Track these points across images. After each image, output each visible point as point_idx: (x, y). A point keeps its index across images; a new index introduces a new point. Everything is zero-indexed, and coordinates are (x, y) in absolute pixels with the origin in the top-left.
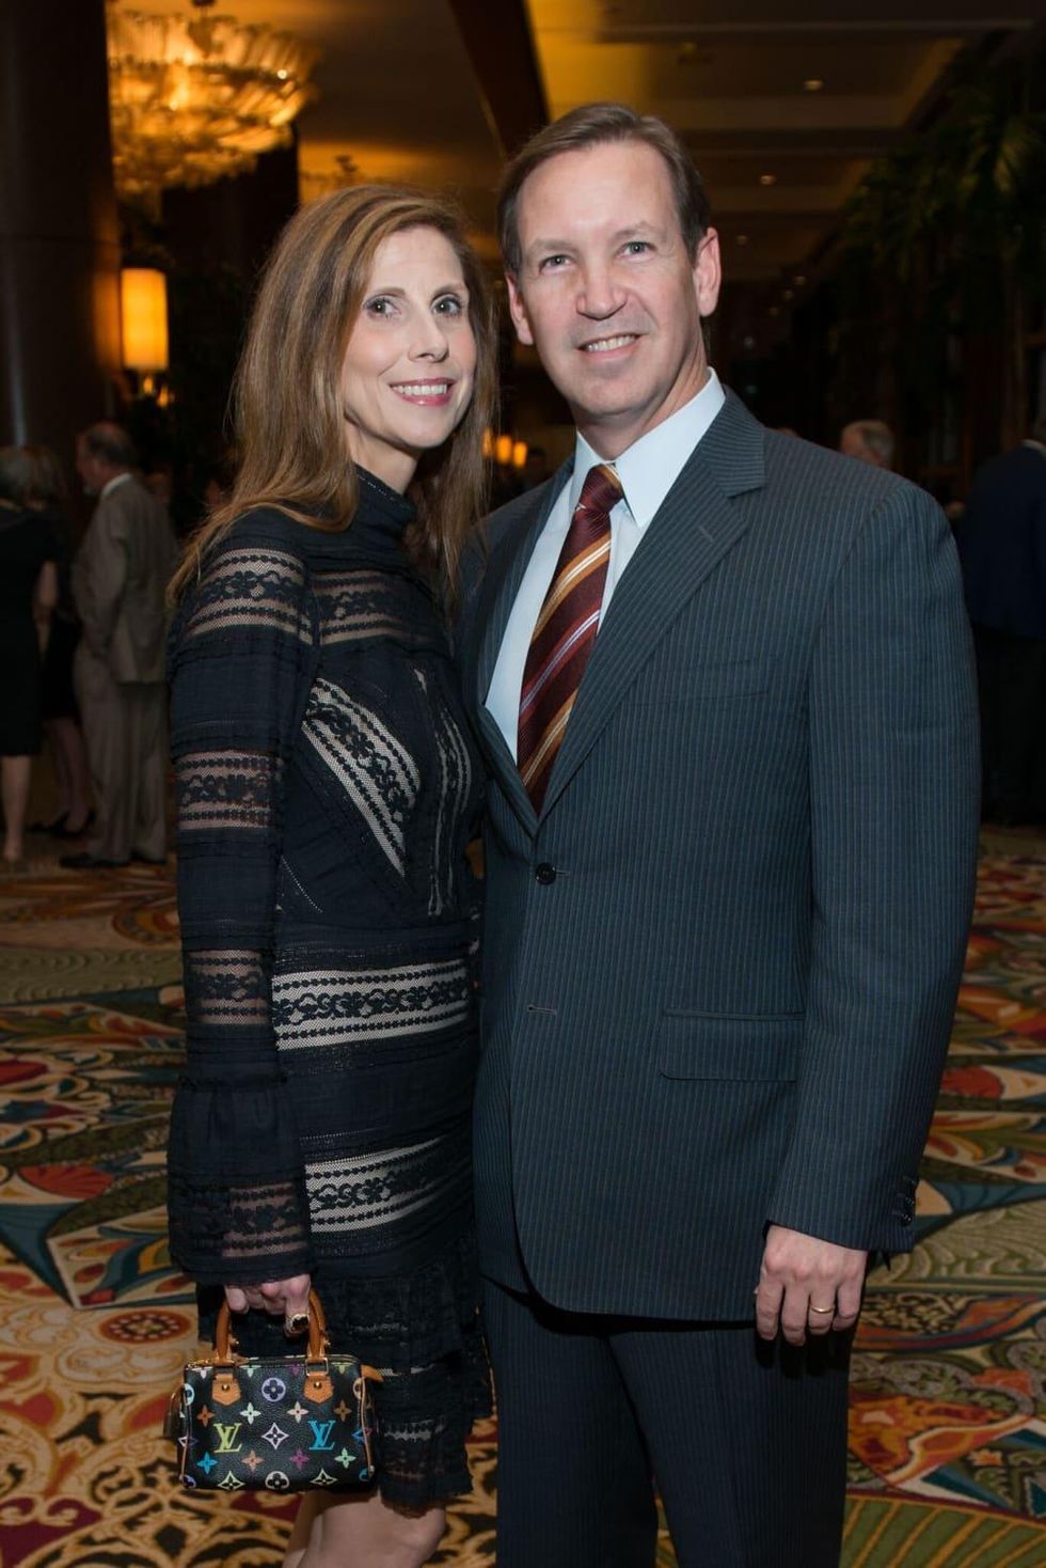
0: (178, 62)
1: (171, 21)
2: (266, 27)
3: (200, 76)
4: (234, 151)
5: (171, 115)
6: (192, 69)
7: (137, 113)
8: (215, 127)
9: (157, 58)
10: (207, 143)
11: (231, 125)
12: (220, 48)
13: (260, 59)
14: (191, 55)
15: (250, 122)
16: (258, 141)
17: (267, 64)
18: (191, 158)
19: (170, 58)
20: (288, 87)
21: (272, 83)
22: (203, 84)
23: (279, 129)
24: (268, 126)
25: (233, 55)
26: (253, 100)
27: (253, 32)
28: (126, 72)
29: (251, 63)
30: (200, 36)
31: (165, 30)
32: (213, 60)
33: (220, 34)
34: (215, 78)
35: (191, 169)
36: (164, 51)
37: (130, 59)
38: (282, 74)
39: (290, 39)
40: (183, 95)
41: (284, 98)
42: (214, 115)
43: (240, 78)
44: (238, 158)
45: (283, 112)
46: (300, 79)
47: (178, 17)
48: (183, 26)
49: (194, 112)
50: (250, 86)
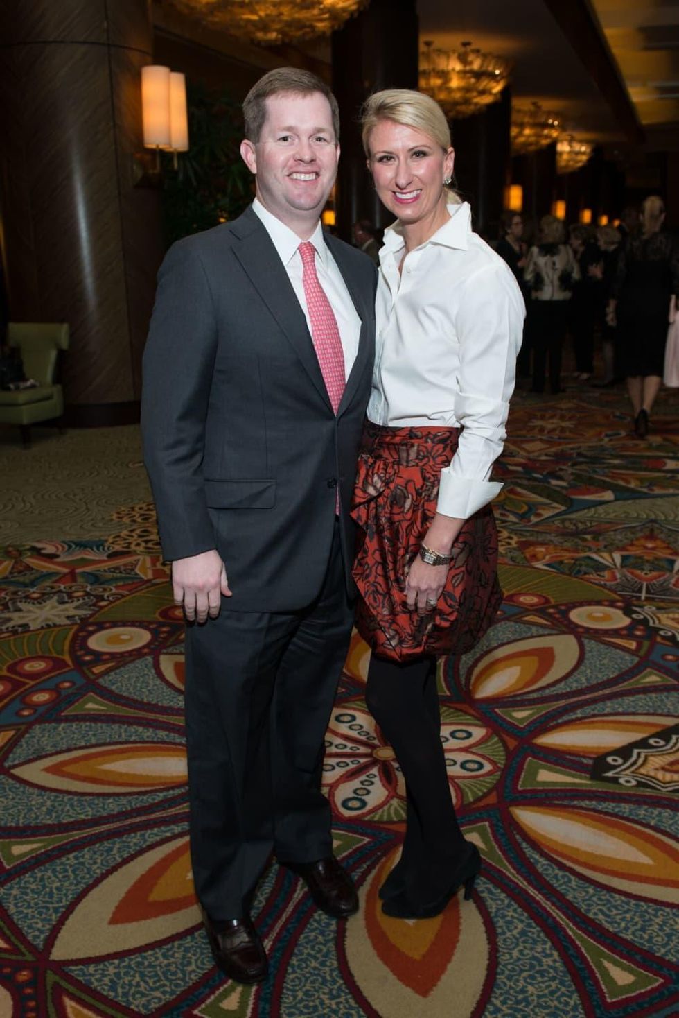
0: (453, 70)
1: (451, 54)
2: (490, 54)
3: (462, 75)
4: (476, 104)
5: (450, 90)
6: (459, 72)
7: (436, 91)
8: (468, 95)
9: (445, 68)
10: (467, 101)
11: (475, 94)
12: (471, 63)
13: (488, 66)
14: (458, 67)
15: (483, 92)
16: (486, 100)
17: (490, 68)
18: (459, 108)
19: (450, 68)
20: (499, 78)
21: (492, 76)
22: (463, 78)
23: (495, 95)
24: (490, 93)
25: (476, 65)
26: (484, 83)
27: (485, 56)
28: (432, 74)
29: (484, 69)
30: (463, 59)
31: (448, 57)
32: (468, 68)
33: (471, 57)
34: (469, 75)
35: (458, 112)
36: (448, 65)
37: (434, 70)
38: (497, 72)
39: (500, 59)
40: (455, 83)
41: (498, 82)
42: (467, 89)
43: (479, 75)
44: (478, 107)
45: (497, 88)
46: (505, 74)
47: (454, 51)
48: (456, 55)
49: (459, 89)
50: (484, 78)
